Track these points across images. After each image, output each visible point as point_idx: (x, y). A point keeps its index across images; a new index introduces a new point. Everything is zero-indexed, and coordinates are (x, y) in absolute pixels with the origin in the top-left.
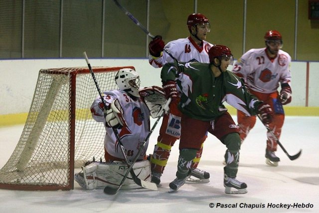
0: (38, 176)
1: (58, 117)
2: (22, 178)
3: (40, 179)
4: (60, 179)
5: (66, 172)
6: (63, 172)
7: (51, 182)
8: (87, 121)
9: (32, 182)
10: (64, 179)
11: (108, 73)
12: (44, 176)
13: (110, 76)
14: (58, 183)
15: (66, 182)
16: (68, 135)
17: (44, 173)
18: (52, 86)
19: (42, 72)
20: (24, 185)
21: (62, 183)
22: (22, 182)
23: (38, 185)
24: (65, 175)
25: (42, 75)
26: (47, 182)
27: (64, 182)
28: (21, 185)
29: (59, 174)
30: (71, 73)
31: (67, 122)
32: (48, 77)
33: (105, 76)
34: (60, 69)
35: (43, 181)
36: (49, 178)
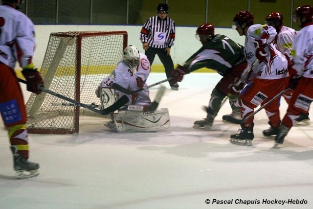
0: (49, 122)
1: (66, 73)
2: (36, 124)
3: (51, 124)
4: (67, 125)
5: (73, 118)
6: (70, 119)
7: (60, 127)
8: (87, 76)
9: (45, 126)
10: (71, 125)
11: (105, 37)
12: (54, 122)
13: (107, 38)
14: (66, 128)
15: (73, 127)
16: (74, 87)
17: (54, 120)
18: (60, 47)
19: (52, 35)
20: (38, 129)
21: (69, 128)
22: (36, 126)
23: (49, 129)
24: (72, 122)
25: (52, 38)
26: (57, 127)
27: (71, 127)
28: (35, 129)
29: (67, 120)
30: (78, 36)
31: (73, 77)
32: (58, 39)
33: (102, 39)
34: (67, 33)
35: (53, 126)
36: (58, 124)
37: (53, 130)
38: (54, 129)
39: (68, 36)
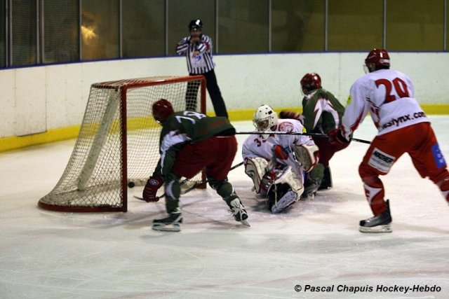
0: (89, 197)
3: (91, 200)
4: (112, 200)
5: (119, 192)
6: (115, 193)
7: (103, 203)
10: (117, 200)
12: (95, 197)
14: (110, 204)
15: (119, 202)
16: (119, 153)
19: (95, 86)
20: (75, 207)
21: (114, 204)
22: (73, 203)
23: (89, 207)
24: (118, 196)
25: (93, 89)
26: (99, 203)
27: (117, 203)
28: (71, 206)
30: (122, 88)
35: (94, 202)
36: (101, 199)
37: (94, 207)
38: (96, 205)
39: (110, 87)
